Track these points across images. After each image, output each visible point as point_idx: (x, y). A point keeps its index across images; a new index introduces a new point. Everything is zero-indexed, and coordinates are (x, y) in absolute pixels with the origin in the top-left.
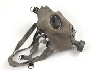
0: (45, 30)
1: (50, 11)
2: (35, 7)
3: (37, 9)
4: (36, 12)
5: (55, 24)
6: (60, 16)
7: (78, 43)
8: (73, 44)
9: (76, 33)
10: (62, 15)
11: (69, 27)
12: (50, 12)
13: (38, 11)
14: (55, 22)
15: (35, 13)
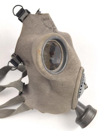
0: (27, 61)
1: (51, 26)
2: (25, 8)
3: (26, 14)
4: (22, 18)
5: (52, 58)
6: (68, 45)
7: (83, 110)
8: (72, 109)
9: (85, 89)
10: (71, 45)
11: (77, 74)
12: (51, 28)
13: (28, 18)
14: (53, 54)
15: (20, 20)
